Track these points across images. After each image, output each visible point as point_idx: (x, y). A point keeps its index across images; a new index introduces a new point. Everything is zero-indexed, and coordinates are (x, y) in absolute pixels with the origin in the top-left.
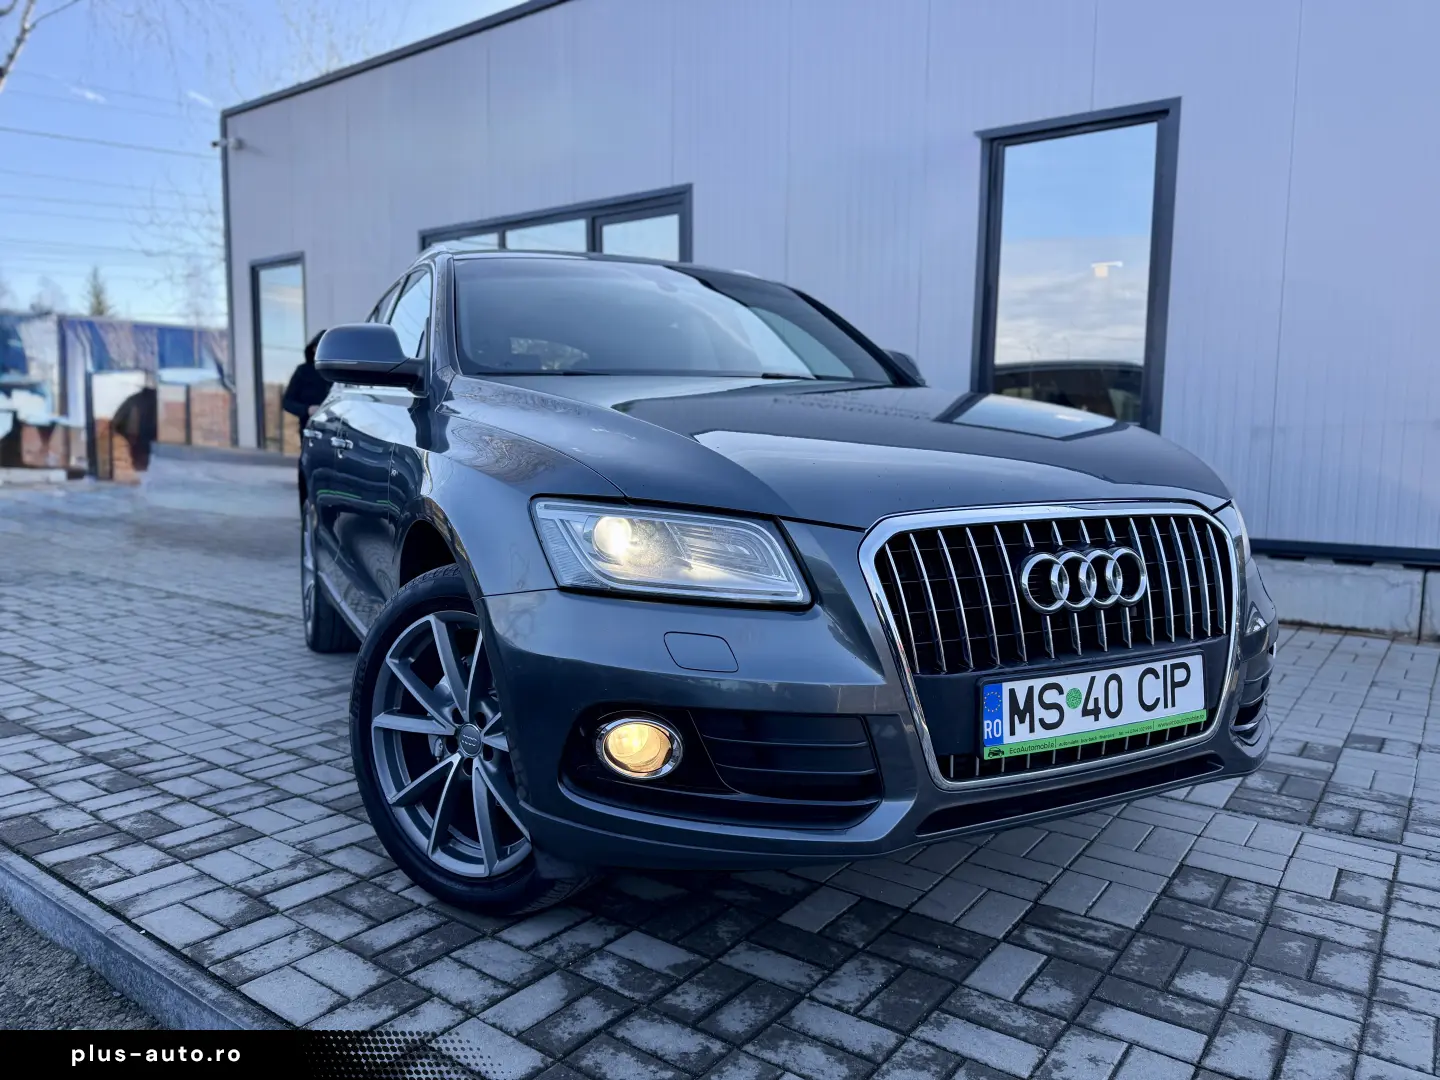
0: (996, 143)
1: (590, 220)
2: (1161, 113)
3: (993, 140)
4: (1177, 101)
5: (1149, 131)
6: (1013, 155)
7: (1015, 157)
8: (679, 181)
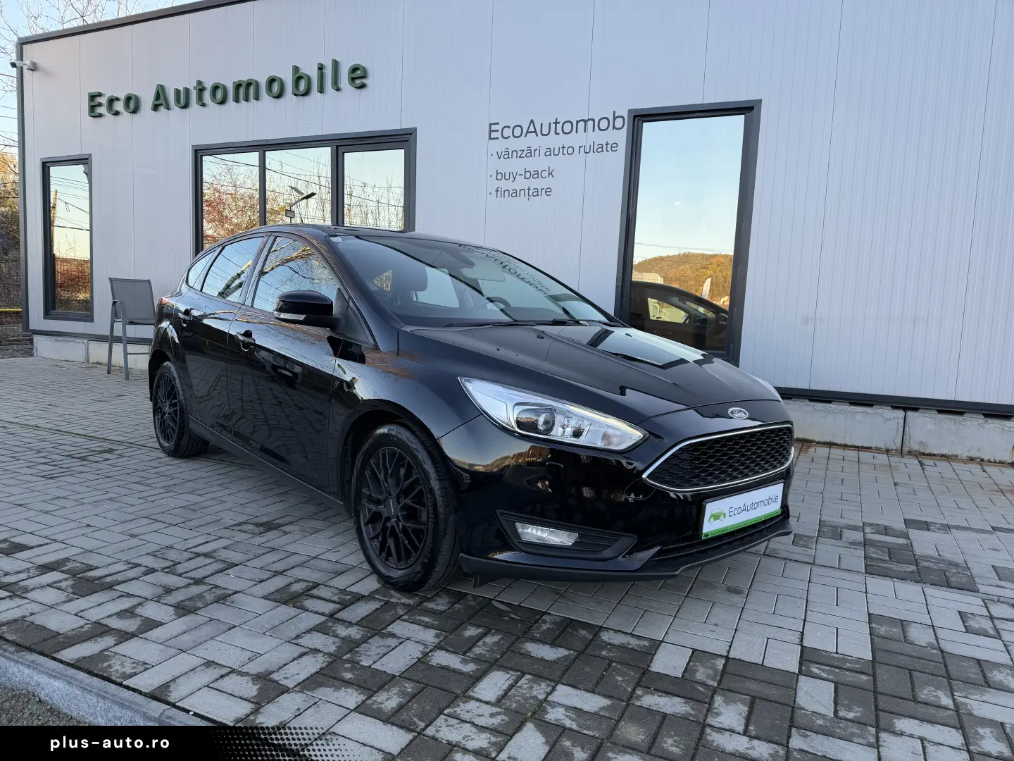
1: (334, 149)
2: (748, 110)
4: (760, 101)
8: (407, 125)
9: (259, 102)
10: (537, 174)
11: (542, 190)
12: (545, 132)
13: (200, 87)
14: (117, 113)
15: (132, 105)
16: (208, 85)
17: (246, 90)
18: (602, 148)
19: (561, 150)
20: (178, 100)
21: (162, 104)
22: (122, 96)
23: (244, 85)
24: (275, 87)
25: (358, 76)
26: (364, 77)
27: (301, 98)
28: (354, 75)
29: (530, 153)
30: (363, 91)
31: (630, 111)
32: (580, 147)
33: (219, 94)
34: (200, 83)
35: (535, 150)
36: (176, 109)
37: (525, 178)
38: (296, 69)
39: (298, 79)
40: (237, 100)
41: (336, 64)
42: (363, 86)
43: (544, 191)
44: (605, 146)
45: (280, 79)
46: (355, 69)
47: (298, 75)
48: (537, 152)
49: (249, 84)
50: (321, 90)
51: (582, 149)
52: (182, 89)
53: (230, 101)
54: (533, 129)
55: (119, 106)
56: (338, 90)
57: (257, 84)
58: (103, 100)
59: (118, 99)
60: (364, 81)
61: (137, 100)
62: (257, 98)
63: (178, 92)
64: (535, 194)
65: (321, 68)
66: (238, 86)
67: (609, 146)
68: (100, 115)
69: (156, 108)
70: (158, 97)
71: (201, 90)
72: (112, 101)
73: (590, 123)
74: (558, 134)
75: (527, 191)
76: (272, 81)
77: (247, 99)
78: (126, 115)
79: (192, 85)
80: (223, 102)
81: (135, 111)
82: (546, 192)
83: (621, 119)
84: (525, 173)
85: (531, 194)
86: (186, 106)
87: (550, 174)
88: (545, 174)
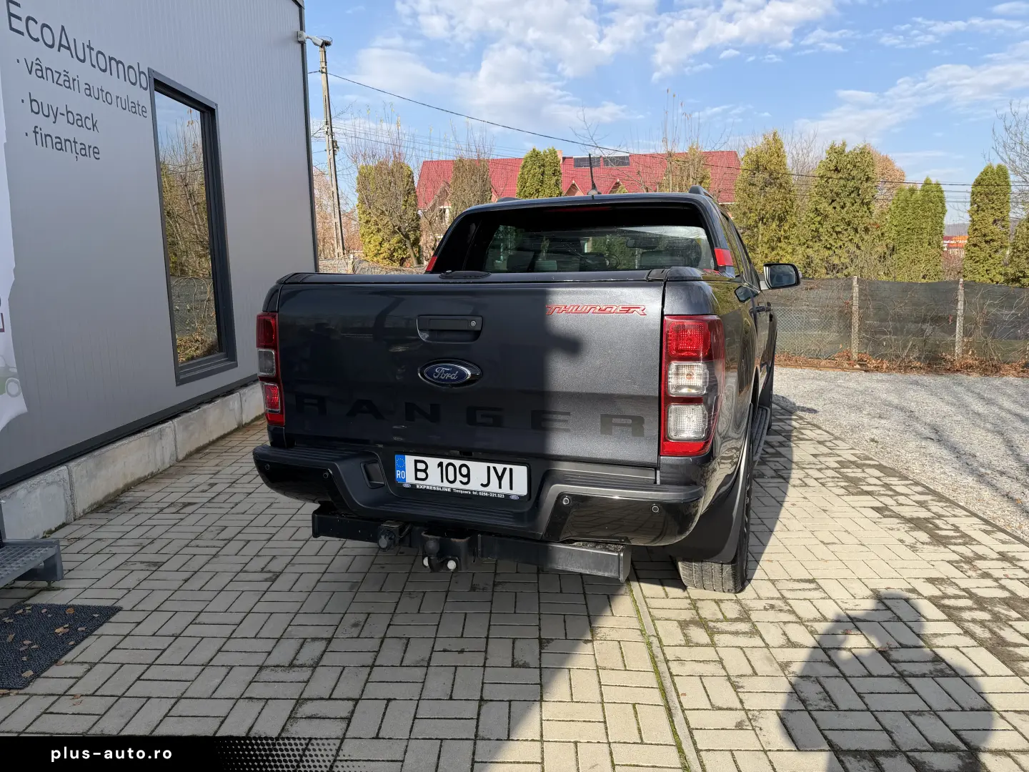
3: (156, 80)
10: (80, 121)
11: (90, 147)
18: (134, 108)
19: (100, 92)
29: (69, 81)
31: (149, 70)
32: (117, 97)
35: (74, 80)
37: (68, 122)
43: (91, 149)
44: (137, 106)
48: (76, 83)
51: (119, 99)
54: (66, 43)
64: (83, 152)
67: (140, 108)
73: (121, 67)
74: (94, 66)
75: (73, 144)
82: (94, 152)
83: (144, 77)
84: (68, 113)
85: (78, 151)
87: (94, 125)
88: (89, 124)
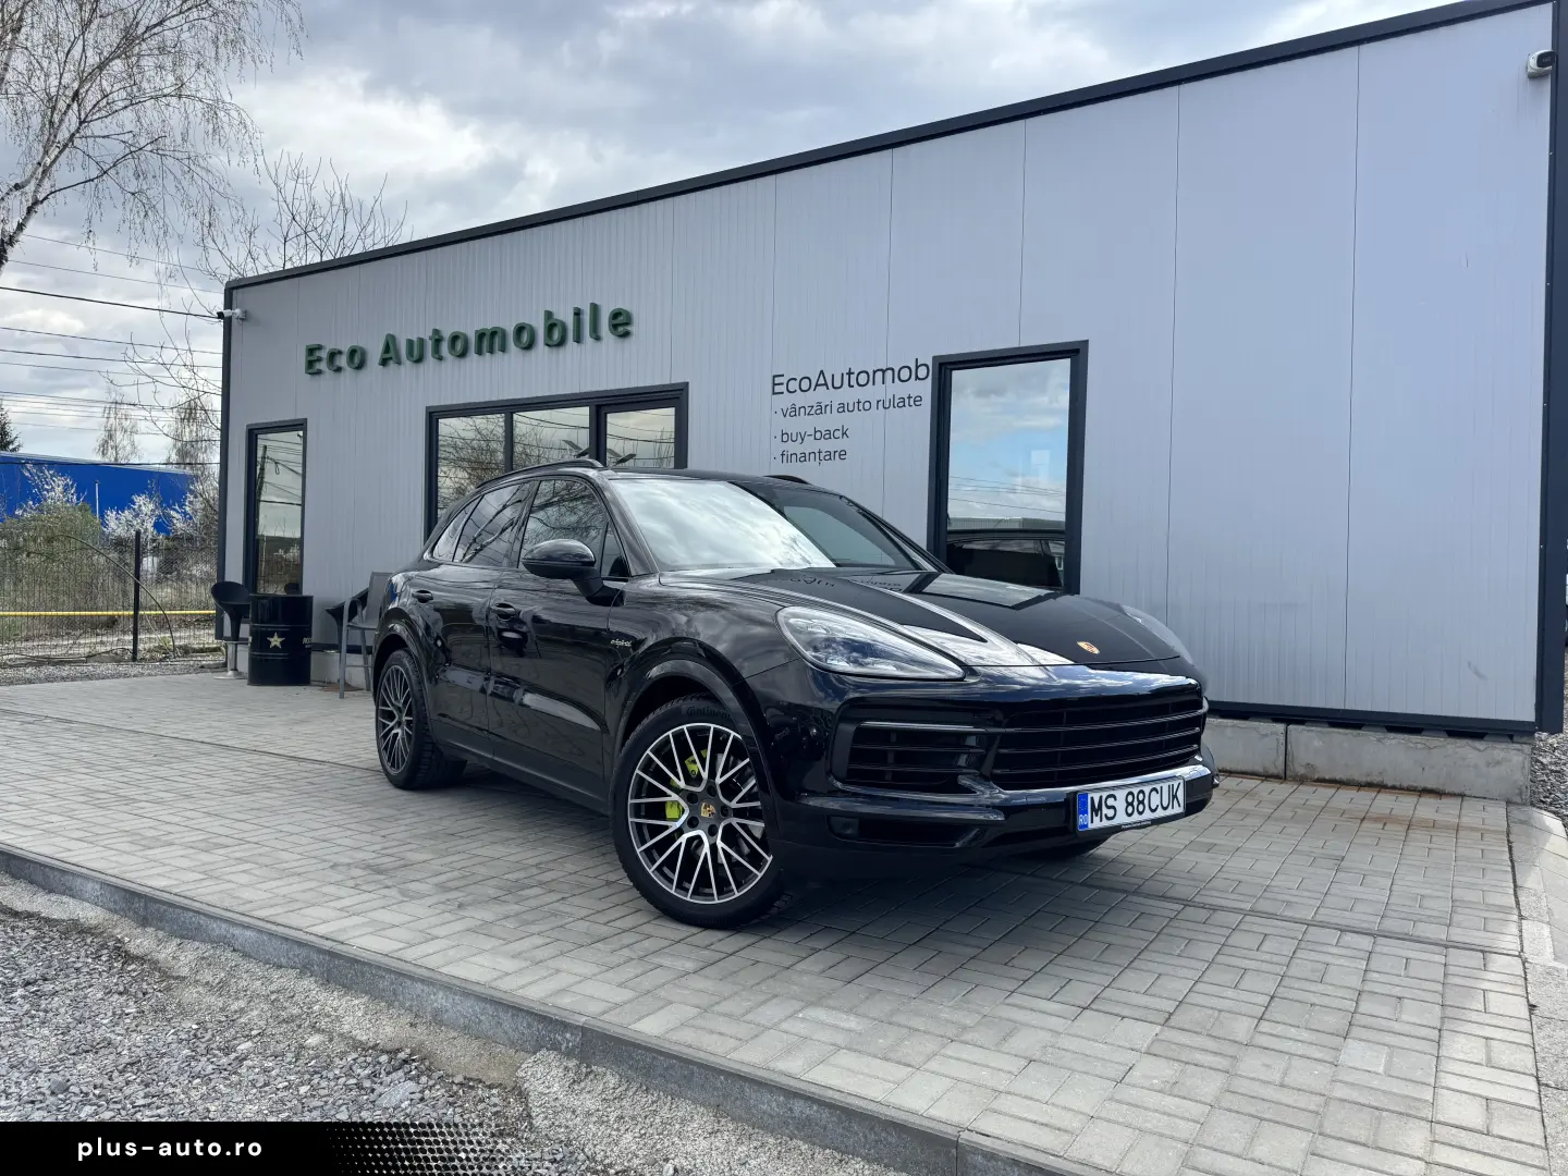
0: (945, 368)
1: (594, 408)
2: (1075, 353)
3: (941, 365)
4: (1086, 342)
5: (1065, 364)
6: (956, 375)
7: (958, 377)
8: (677, 379)
9: (506, 356)
10: (829, 435)
11: (835, 453)
12: (837, 384)
13: (437, 337)
14: (339, 370)
15: (357, 360)
16: (447, 334)
17: (490, 341)
18: (903, 403)
19: (856, 405)
20: (410, 353)
21: (391, 358)
22: (345, 349)
23: (488, 334)
24: (524, 337)
25: (621, 323)
26: (627, 324)
27: (554, 350)
28: (616, 322)
29: (821, 409)
30: (627, 342)
31: (934, 358)
32: (878, 402)
33: (459, 346)
34: (436, 332)
35: (826, 406)
36: (407, 363)
37: (815, 438)
38: (549, 315)
39: (550, 328)
40: (479, 352)
41: (595, 309)
42: (626, 334)
43: (837, 454)
44: (907, 400)
45: (531, 326)
46: (616, 315)
47: (550, 322)
48: (828, 408)
49: (494, 333)
50: (578, 339)
51: (881, 403)
52: (415, 339)
53: (472, 355)
54: (822, 381)
55: (342, 361)
56: (598, 338)
57: (504, 334)
58: (324, 354)
59: (340, 352)
60: (629, 328)
61: (364, 354)
62: (503, 349)
63: (410, 343)
64: (827, 458)
65: (578, 313)
66: (481, 336)
67: (912, 400)
68: (319, 372)
69: (384, 362)
70: (387, 349)
71: (438, 341)
72: (333, 355)
73: (890, 372)
74: (853, 386)
75: (817, 455)
76: (520, 329)
77: (491, 351)
78: (348, 371)
79: (427, 334)
80: (463, 355)
81: (360, 366)
82: (840, 455)
83: (924, 368)
84: (815, 432)
85: (822, 458)
86: (419, 360)
87: (844, 434)
88: (838, 434)
